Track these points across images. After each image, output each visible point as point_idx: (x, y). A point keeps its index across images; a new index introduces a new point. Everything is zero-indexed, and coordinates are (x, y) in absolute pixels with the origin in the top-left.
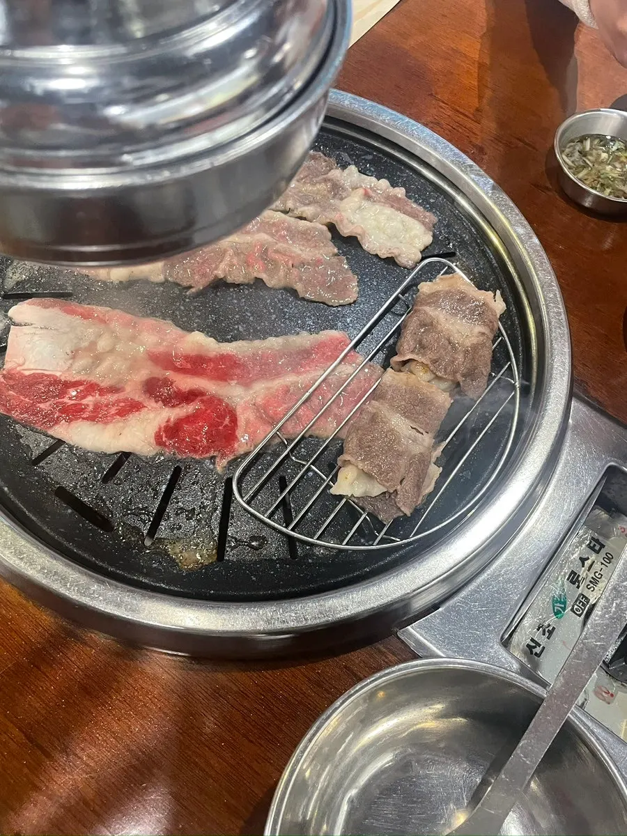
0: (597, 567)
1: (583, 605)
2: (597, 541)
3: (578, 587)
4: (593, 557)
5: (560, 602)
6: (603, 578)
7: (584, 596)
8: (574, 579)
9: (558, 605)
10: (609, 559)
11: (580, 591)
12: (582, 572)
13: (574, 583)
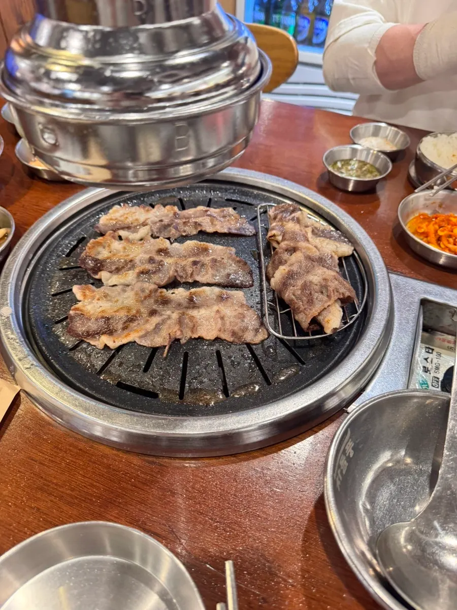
0: (435, 361)
1: (438, 382)
2: (429, 348)
3: (430, 373)
4: (430, 356)
5: (425, 384)
6: (441, 365)
7: (435, 377)
8: (426, 370)
9: (424, 385)
10: (439, 355)
11: (432, 375)
12: (429, 366)
13: (427, 372)
